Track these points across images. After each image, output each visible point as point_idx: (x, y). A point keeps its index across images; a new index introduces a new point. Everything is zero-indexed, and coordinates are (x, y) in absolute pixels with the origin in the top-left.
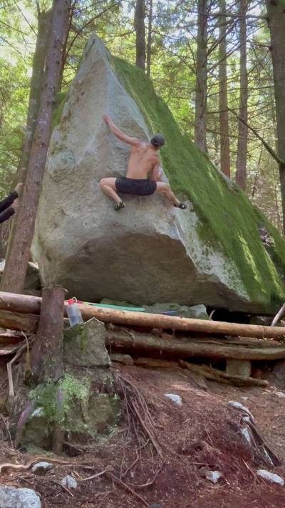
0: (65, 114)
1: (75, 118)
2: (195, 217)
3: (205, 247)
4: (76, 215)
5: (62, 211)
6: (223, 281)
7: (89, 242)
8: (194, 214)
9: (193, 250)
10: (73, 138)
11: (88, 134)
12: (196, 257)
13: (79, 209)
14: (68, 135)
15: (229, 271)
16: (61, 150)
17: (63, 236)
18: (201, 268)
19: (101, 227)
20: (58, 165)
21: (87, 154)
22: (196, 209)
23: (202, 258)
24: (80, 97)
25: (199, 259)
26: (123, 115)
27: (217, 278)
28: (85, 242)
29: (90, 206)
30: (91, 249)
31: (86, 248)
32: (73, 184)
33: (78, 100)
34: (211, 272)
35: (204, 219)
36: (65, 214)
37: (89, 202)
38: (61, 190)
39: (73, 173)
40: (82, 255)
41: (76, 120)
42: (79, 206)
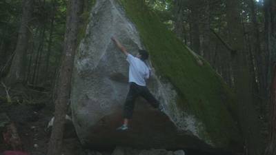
0: (87, 33)
1: (94, 36)
2: (175, 93)
3: (182, 112)
4: (95, 99)
5: (87, 96)
6: (195, 134)
7: (105, 116)
8: (174, 91)
9: (174, 116)
10: (93, 49)
11: (102, 48)
12: (176, 120)
14: (89, 46)
15: (199, 127)
16: (85, 56)
17: (88, 112)
18: (180, 127)
19: (112, 108)
20: (83, 68)
21: (101, 61)
22: (175, 87)
23: (181, 120)
24: (96, 23)
25: (178, 121)
26: (124, 36)
27: (191, 132)
28: (102, 117)
29: (104, 94)
30: (107, 121)
31: (103, 120)
32: (93, 79)
33: (95, 25)
34: (187, 129)
35: (180, 94)
36: (88, 99)
37: (104, 92)
38: (86, 84)
39: (93, 73)
40: (101, 124)
41: (94, 38)
42: (98, 94)
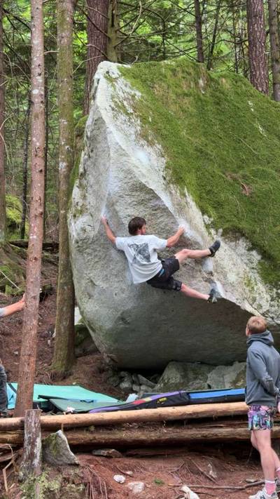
0: (81, 170)
1: (90, 176)
2: (256, 256)
3: (275, 290)
4: (104, 286)
5: (92, 281)
7: (123, 312)
8: (254, 253)
9: (254, 300)
10: (91, 199)
11: (101, 199)
12: (260, 306)
13: (106, 279)
14: (87, 194)
16: (81, 212)
17: (98, 308)
18: (272, 318)
19: (129, 298)
20: (78, 234)
22: (254, 246)
23: (271, 306)
24: (91, 154)
25: (266, 307)
26: (130, 179)
28: (119, 313)
29: (116, 276)
30: (129, 320)
31: (123, 319)
32: (96, 253)
33: (89, 157)
35: (265, 255)
36: (94, 284)
37: (114, 272)
38: (87, 260)
39: (93, 242)
40: (122, 326)
41: (91, 179)
42: (106, 276)
